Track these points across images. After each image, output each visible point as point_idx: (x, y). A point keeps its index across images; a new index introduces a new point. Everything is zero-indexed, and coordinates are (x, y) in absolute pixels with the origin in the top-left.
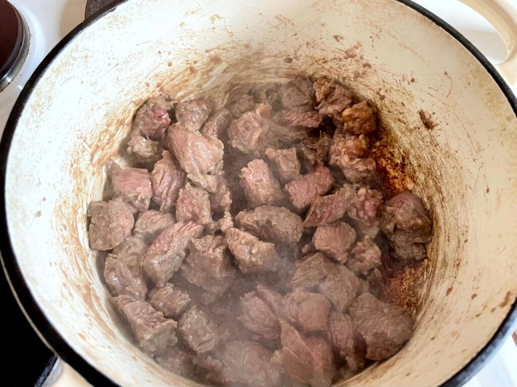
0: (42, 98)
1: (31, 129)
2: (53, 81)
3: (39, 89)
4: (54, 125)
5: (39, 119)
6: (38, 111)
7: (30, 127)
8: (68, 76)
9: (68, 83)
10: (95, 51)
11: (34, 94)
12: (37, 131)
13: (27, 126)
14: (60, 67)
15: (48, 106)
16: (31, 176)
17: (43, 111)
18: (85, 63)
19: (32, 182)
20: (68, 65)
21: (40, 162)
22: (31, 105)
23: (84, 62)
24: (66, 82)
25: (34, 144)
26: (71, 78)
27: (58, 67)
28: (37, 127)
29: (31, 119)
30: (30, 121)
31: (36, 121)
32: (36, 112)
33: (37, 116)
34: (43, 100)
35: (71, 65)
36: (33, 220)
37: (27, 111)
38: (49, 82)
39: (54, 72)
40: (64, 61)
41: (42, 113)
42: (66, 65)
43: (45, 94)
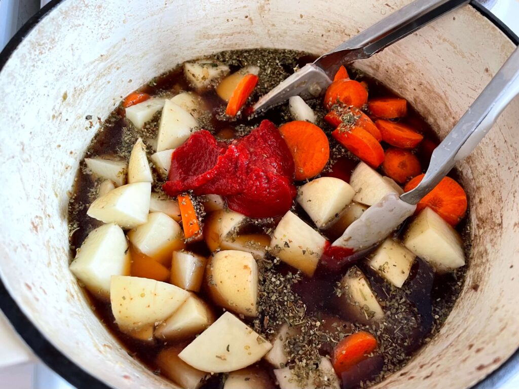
0: (44, 38)
1: (25, 66)
2: (60, 23)
3: (42, 27)
4: (54, 71)
5: (37, 59)
6: (37, 50)
7: (25, 64)
8: (77, 22)
9: (76, 29)
10: (110, 3)
11: (36, 31)
12: (33, 71)
13: (21, 62)
14: (69, 10)
15: (50, 48)
16: (16, 114)
17: (44, 51)
18: (97, 13)
19: (17, 121)
20: (78, 10)
21: (30, 103)
22: (30, 41)
23: (97, 11)
24: (73, 28)
25: (27, 83)
26: (80, 25)
27: (67, 9)
28: (34, 66)
29: (28, 56)
30: (26, 57)
31: (33, 59)
32: (35, 51)
33: (35, 55)
34: (46, 41)
35: (81, 12)
36: (8, 159)
37: (24, 46)
38: (54, 23)
39: (62, 13)
40: (74, 5)
41: (41, 53)
42: (76, 10)
43: (49, 34)
